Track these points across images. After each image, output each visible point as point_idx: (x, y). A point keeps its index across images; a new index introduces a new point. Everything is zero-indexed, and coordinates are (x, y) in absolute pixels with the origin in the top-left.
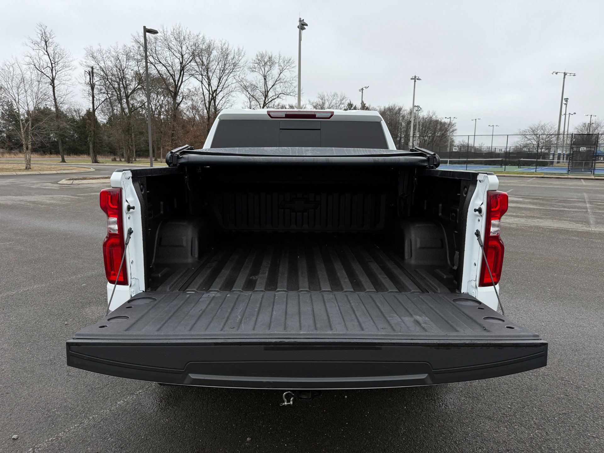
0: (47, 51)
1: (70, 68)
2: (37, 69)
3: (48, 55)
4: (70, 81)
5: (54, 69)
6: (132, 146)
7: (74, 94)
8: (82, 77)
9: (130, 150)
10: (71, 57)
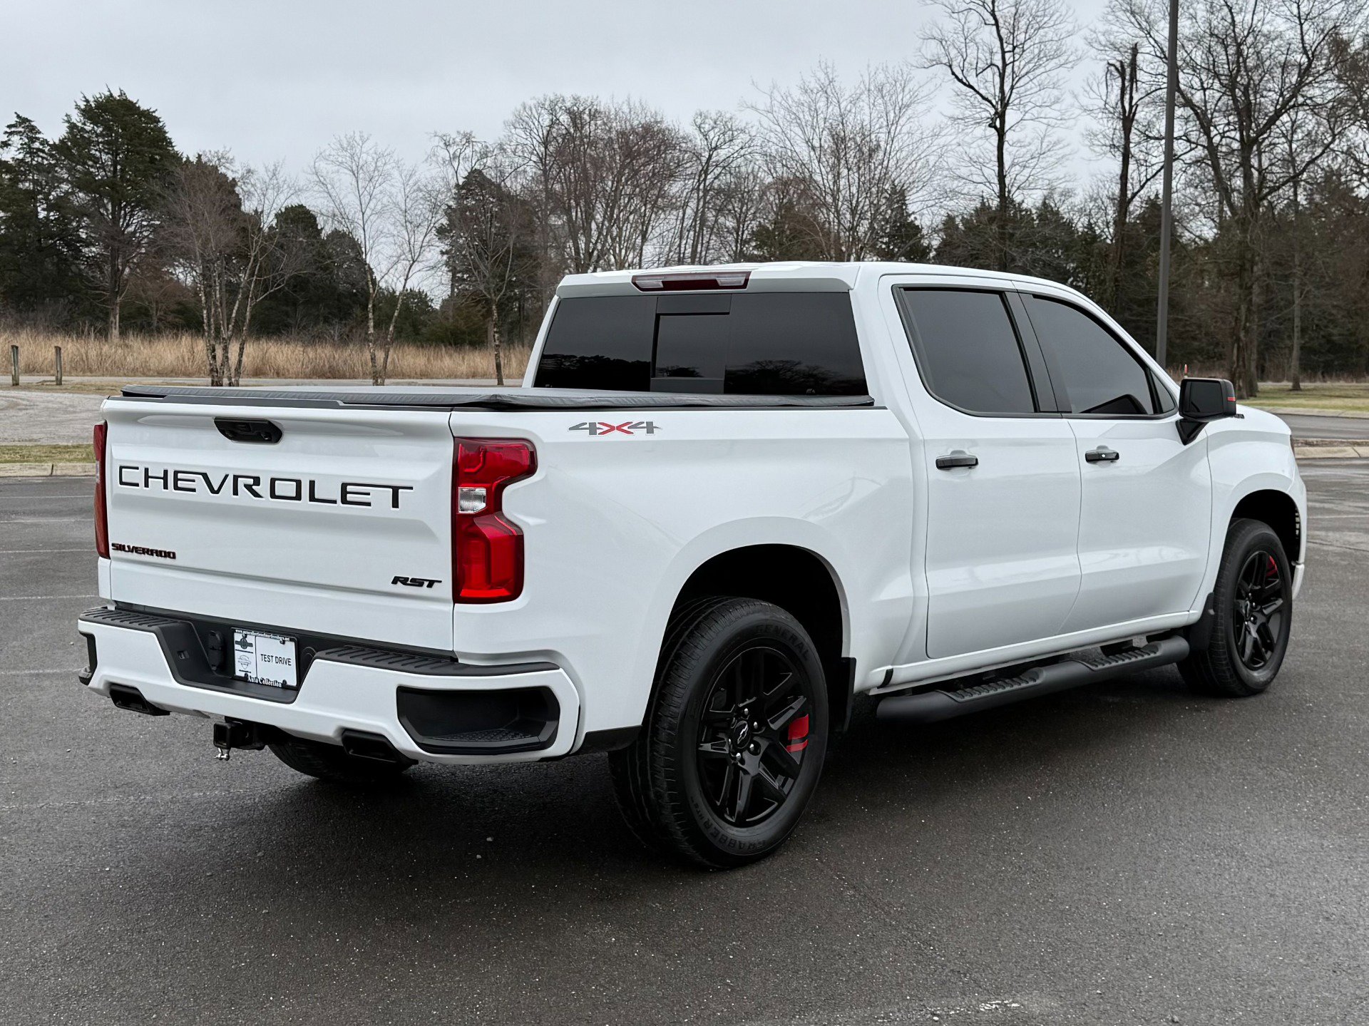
0: (993, 14)
1: (1062, 60)
2: (957, 77)
3: (997, 24)
4: (1056, 106)
5: (1009, 69)
6: (1247, 330)
7: (1067, 150)
8: (1095, 88)
9: (1239, 348)
10: (1070, 20)
